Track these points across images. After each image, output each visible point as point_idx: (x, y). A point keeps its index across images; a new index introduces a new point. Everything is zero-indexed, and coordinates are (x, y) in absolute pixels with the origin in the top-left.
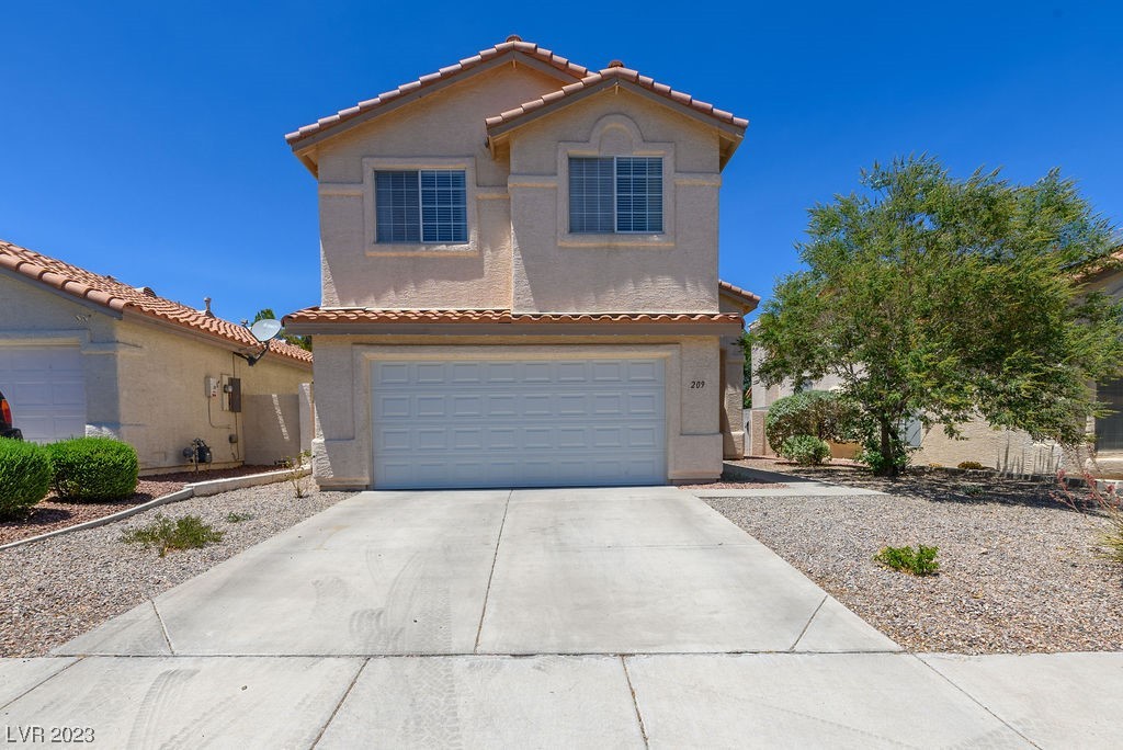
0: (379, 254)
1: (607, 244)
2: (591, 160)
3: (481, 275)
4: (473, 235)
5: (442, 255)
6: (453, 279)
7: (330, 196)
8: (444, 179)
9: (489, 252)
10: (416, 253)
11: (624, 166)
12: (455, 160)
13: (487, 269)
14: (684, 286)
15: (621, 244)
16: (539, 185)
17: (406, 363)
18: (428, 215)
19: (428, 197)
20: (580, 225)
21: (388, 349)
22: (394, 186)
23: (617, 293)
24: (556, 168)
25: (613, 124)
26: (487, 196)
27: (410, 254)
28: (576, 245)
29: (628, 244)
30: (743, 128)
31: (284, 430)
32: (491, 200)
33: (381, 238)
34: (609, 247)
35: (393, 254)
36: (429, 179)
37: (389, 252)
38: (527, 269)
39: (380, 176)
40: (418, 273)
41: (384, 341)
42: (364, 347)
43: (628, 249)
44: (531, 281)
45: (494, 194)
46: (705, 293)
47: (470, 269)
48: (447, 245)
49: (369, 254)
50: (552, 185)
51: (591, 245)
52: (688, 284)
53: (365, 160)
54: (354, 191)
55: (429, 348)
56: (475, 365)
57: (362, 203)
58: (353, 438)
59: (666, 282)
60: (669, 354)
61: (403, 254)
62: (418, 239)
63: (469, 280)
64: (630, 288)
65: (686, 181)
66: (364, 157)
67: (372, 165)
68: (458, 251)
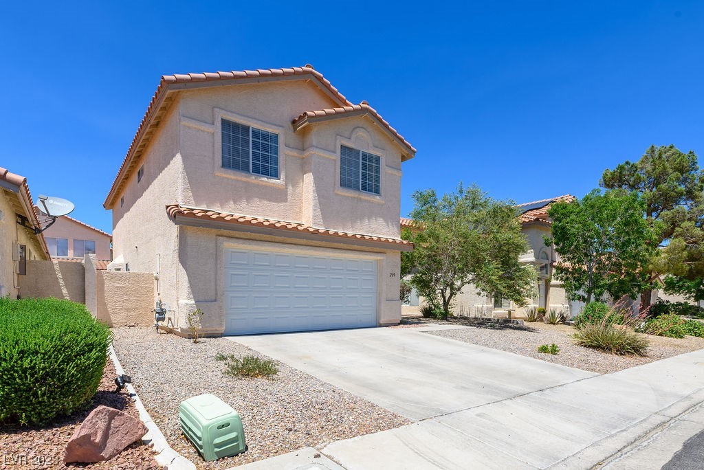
0: (225, 176)
1: (356, 196)
2: (351, 149)
3: (286, 200)
4: (283, 176)
5: (264, 184)
6: (270, 201)
7: (189, 128)
8: (266, 136)
9: (290, 187)
10: (248, 180)
11: (365, 156)
12: (273, 127)
13: (289, 197)
14: (388, 225)
15: (363, 197)
16: (327, 156)
17: (247, 251)
18: (256, 156)
19: (255, 145)
20: (344, 184)
21: (241, 241)
22: (233, 132)
23: (361, 223)
24: (335, 149)
25: (361, 133)
26: (291, 153)
27: (244, 179)
28: (343, 194)
29: (366, 198)
30: (414, 152)
31: (65, 291)
32: (292, 156)
33: (225, 165)
34: (357, 198)
35: (233, 177)
36: (256, 134)
37: (231, 175)
38: (320, 203)
39: (225, 123)
40: (249, 193)
41: (237, 236)
42: (225, 239)
43: (366, 201)
44: (321, 210)
45: (295, 153)
46: (396, 229)
47: (279, 196)
48: (268, 178)
49: (217, 174)
50: (333, 158)
51: (350, 195)
52: (390, 224)
53: (216, 109)
54: (208, 128)
55: (266, 244)
56: (288, 256)
57: (213, 138)
58: (215, 300)
59: (381, 221)
60: (382, 258)
61: (239, 178)
62: (248, 171)
63: (280, 202)
64: (366, 221)
65: (390, 171)
66: (215, 107)
67: (221, 115)
68: (274, 184)
